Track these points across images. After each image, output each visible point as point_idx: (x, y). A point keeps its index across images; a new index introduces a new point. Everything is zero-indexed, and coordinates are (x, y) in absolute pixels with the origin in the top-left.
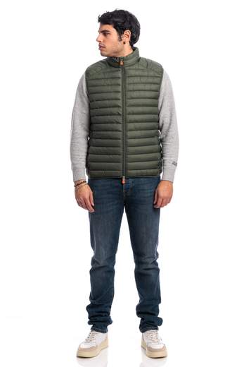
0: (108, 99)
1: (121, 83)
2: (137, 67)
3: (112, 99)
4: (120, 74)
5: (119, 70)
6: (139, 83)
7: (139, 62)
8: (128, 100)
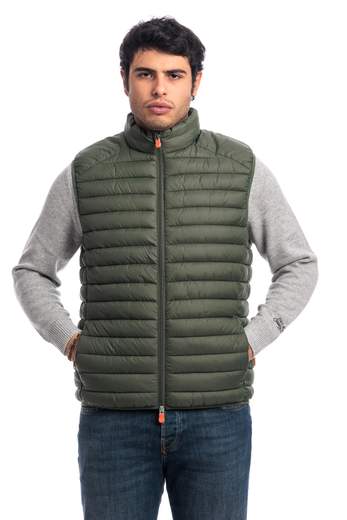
1: (155, 190)
2: (193, 154)
3: (136, 228)
4: (152, 169)
5: (152, 160)
6: (198, 190)
7: (199, 143)
8: (172, 229)
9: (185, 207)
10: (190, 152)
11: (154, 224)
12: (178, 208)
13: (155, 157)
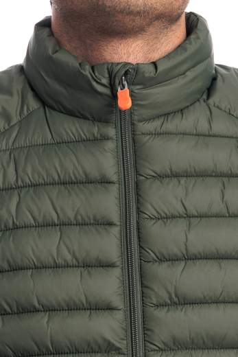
0: (50, 309)
1: (114, 214)
2: (203, 126)
3: (72, 308)
4: (107, 162)
5: (105, 138)
6: (217, 216)
7: (215, 99)
8: (161, 314)
9: (190, 258)
10: (196, 119)
11: (117, 301)
12: (173, 259)
13: (111, 132)
